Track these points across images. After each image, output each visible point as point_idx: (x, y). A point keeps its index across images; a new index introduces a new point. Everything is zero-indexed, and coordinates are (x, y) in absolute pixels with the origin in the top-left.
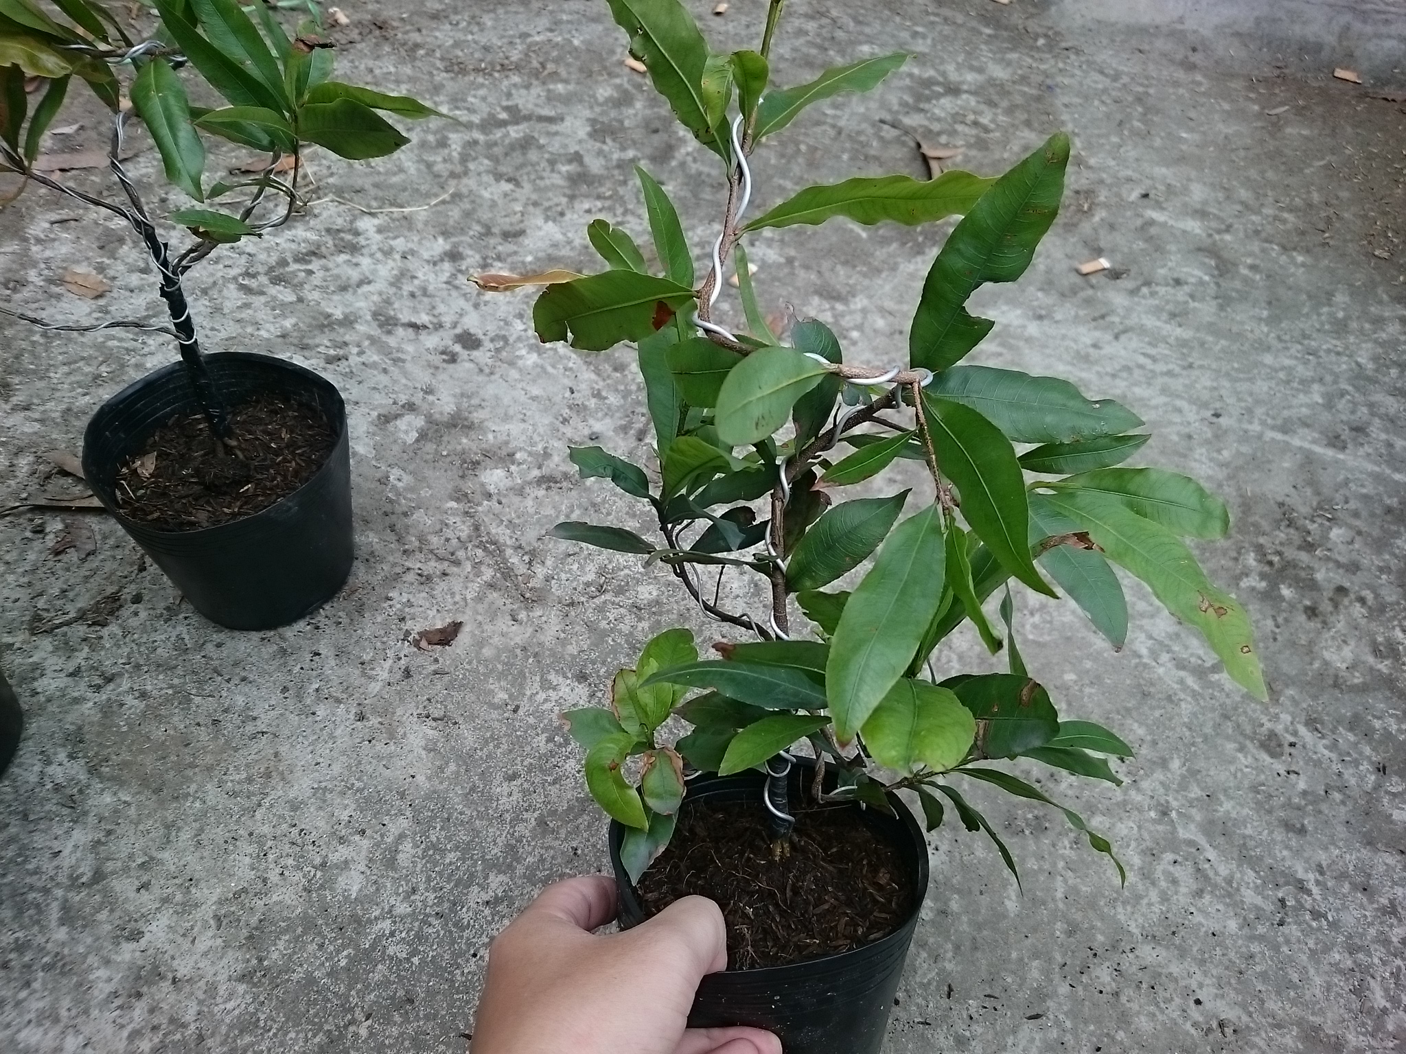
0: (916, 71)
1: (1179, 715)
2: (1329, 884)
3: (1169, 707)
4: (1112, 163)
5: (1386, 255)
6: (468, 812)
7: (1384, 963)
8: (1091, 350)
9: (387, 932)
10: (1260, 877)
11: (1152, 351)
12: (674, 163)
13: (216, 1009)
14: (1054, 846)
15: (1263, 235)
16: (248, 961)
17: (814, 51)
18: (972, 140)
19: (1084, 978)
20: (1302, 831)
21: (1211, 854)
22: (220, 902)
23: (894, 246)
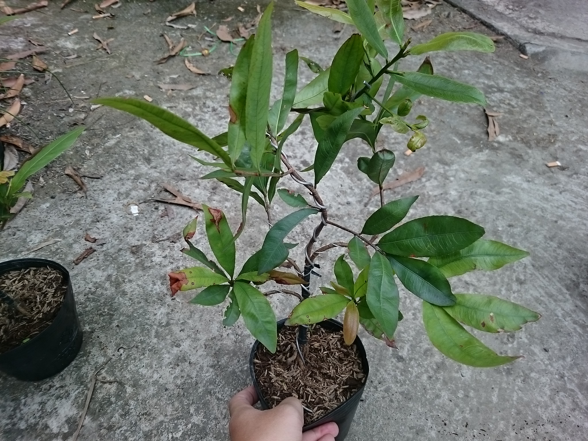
0: (486, 82)
1: (572, 341)
3: (568, 338)
4: (566, 125)
8: (549, 197)
11: (576, 200)
14: (514, 380)
17: (445, 71)
18: (507, 110)
19: (522, 432)
21: (580, 396)
22: (206, 340)
23: (471, 147)
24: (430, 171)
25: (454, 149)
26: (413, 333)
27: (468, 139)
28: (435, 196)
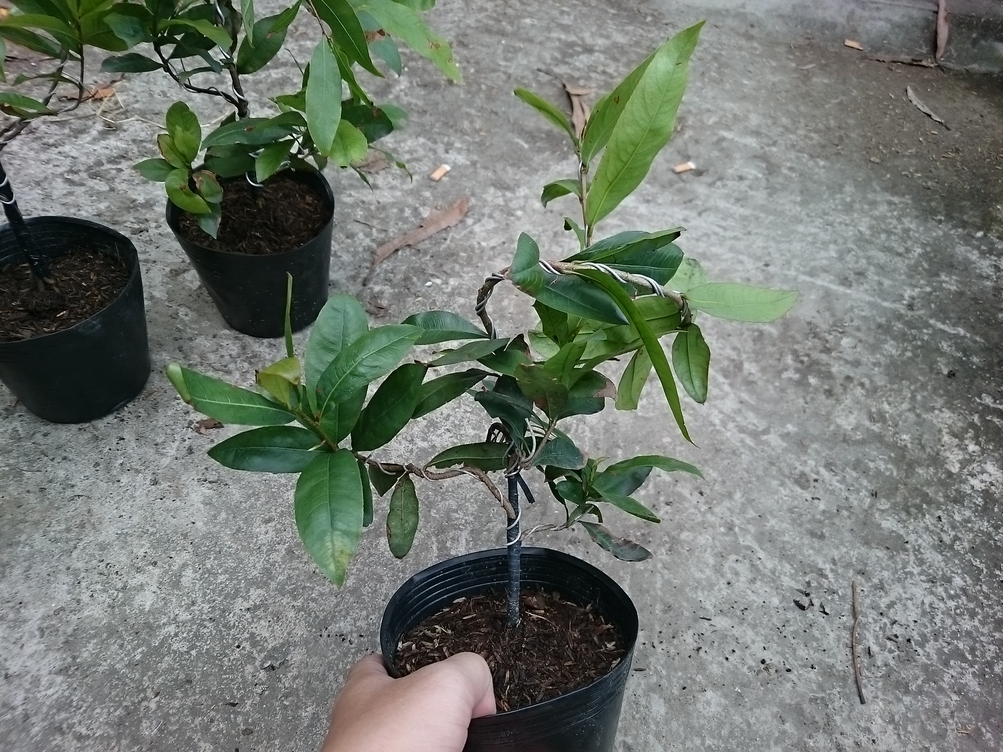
0: (563, 37)
1: (741, 462)
2: (840, 571)
3: (734, 458)
4: (697, 100)
5: (878, 161)
6: (235, 546)
7: (876, 621)
8: (681, 224)
9: (172, 634)
10: (794, 568)
11: (724, 224)
12: (391, 96)
13: (39, 695)
15: (798, 148)
16: (65, 659)
18: (602, 84)
20: (822, 537)
21: (761, 554)
22: (43, 618)
23: (547, 154)
24: (480, 204)
25: (518, 160)
26: (472, 508)
27: (542, 139)
28: (493, 248)
